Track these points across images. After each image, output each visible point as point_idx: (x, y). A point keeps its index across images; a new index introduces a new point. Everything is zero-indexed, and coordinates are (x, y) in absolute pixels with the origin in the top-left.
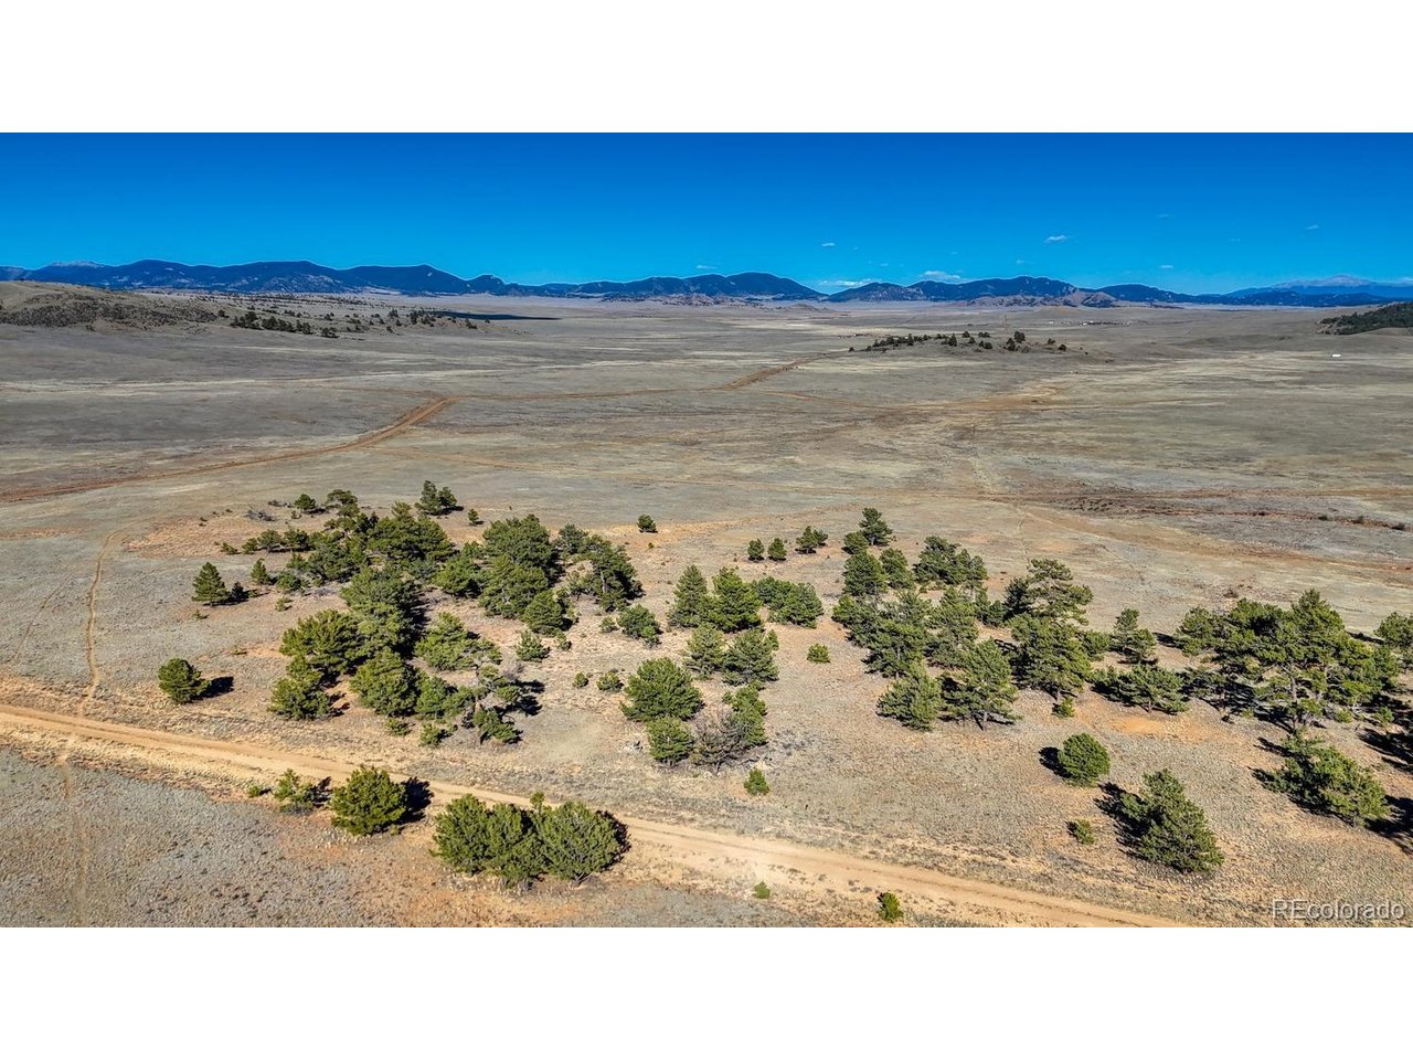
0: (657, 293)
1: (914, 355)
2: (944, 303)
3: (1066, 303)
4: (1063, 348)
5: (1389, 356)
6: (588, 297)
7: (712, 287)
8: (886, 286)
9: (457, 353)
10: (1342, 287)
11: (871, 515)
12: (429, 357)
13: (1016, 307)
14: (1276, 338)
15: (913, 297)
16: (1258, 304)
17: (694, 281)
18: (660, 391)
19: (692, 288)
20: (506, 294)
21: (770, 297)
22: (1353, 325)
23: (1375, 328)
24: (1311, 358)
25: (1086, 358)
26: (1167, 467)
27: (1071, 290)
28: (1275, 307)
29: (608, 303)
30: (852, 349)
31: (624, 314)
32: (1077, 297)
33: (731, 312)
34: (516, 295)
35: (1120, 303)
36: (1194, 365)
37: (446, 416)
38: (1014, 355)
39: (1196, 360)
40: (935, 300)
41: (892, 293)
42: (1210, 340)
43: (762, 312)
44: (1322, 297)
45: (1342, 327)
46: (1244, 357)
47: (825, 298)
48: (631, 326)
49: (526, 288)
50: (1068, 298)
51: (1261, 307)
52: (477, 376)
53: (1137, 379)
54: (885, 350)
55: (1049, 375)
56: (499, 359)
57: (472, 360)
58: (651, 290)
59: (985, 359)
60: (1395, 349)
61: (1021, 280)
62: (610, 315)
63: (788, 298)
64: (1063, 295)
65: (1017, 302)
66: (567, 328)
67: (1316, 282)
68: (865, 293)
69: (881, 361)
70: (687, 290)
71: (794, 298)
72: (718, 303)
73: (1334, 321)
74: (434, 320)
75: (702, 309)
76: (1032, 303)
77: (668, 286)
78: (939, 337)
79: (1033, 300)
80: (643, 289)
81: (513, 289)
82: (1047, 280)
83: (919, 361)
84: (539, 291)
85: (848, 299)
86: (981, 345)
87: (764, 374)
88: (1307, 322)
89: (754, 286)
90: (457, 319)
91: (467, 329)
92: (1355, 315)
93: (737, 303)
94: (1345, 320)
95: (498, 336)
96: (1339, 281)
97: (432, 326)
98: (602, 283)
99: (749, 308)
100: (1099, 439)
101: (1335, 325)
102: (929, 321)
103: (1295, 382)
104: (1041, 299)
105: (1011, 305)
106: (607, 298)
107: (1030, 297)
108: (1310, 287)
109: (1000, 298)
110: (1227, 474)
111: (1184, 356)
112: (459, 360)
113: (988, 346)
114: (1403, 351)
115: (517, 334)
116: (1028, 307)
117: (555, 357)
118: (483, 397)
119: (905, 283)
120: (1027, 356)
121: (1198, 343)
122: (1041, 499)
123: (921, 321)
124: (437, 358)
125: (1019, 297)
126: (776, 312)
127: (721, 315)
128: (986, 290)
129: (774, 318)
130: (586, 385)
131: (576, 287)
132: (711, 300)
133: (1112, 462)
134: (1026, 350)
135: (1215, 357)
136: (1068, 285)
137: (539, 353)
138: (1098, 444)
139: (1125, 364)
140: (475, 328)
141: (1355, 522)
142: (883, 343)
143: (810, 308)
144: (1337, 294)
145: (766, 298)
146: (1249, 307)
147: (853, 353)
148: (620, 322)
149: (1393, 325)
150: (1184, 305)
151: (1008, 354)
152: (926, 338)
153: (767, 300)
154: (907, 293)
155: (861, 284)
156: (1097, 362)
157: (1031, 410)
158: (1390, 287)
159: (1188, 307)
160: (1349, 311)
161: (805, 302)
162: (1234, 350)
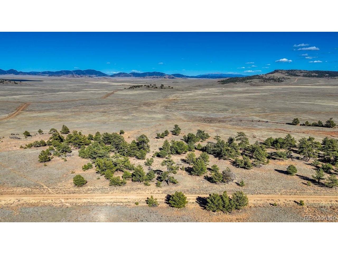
0: (64, 74)
1: (141, 90)
2: (138, 78)
3: (165, 78)
4: (172, 88)
5: (233, 88)
6: (44, 75)
7: (79, 73)
8: (124, 73)
9: (17, 91)
10: (217, 74)
11: (176, 126)
12: (9, 92)
13: (154, 79)
14: (211, 85)
15: (130, 76)
16: (202, 78)
17: (74, 71)
18: (86, 99)
19: (74, 73)
20: (19, 74)
21: (95, 76)
22: (224, 82)
23: (228, 83)
24: (219, 89)
25: (178, 90)
26: (214, 113)
27: (165, 75)
28: (205, 79)
29: (50, 77)
30: (125, 88)
31: (57, 80)
32: (167, 76)
33: (85, 79)
34: (22, 75)
35: (176, 78)
36: (199, 91)
37: (30, 108)
38: (163, 89)
39: (199, 90)
40: (136, 77)
41: (125, 75)
42: (199, 86)
43: (94, 79)
44: (214, 76)
45: (222, 83)
46: (207, 89)
47: (109, 76)
48: (61, 83)
49: (24, 73)
50: (165, 77)
51: (203, 79)
52: (29, 97)
53: (191, 94)
54: (133, 88)
55: (173, 94)
56: (32, 92)
57: (23, 92)
58: (62, 73)
59: (157, 90)
60: (233, 87)
61: (154, 72)
62: (52, 80)
63: (99, 76)
64: (164, 76)
65: (154, 77)
66: (45, 84)
67: (212, 73)
68: (119, 75)
69: (133, 91)
70: (72, 74)
71: (101, 76)
72: (81, 77)
73: (220, 81)
74: (4, 82)
75: (78, 78)
76: (157, 78)
77: (67, 73)
78: (145, 85)
79: (158, 77)
80: (60, 73)
81: (21, 73)
82: (160, 72)
83: (142, 91)
84: (29, 74)
85: (115, 76)
86: (155, 87)
87: (108, 95)
88: (215, 82)
89: (90, 73)
90: (11, 81)
91: (14, 84)
92: (223, 80)
93: (87, 77)
94: (222, 81)
95: (25, 86)
96: (216, 73)
97: (3, 83)
98: (48, 71)
99: (90, 78)
100: (195, 107)
101: (220, 82)
102: (137, 82)
103: (221, 94)
104: (159, 77)
105: (153, 78)
106: (49, 76)
107: (157, 76)
108: (211, 74)
109: (150, 76)
110: (226, 113)
111: (196, 89)
112: (19, 92)
113: (157, 88)
114: (235, 87)
115: (30, 85)
116: (157, 79)
117: (47, 91)
118: (37, 103)
119: (128, 73)
120: (165, 90)
121: (197, 86)
122: (196, 121)
123: (135, 82)
124: (12, 92)
125: (154, 76)
126: (98, 79)
127: (83, 80)
128: (147, 74)
129: (97, 81)
130: (64, 98)
131: (40, 72)
132: (79, 76)
133: (202, 112)
134: (165, 88)
135: (202, 89)
136: (164, 74)
137: (43, 90)
138: (196, 108)
139: (186, 91)
140: (17, 84)
141: (258, 121)
142: (132, 87)
143: (106, 78)
144: (216, 76)
145: (93, 76)
146: (201, 79)
147: (125, 89)
148: (55, 82)
149: (231, 82)
150: (188, 78)
151: (161, 89)
152: (142, 86)
153: (94, 76)
154: (129, 75)
155: (117, 73)
156: (180, 91)
157: (176, 102)
158: (225, 75)
159: (189, 79)
160: (222, 79)
161: (104, 77)
162: (204, 88)
